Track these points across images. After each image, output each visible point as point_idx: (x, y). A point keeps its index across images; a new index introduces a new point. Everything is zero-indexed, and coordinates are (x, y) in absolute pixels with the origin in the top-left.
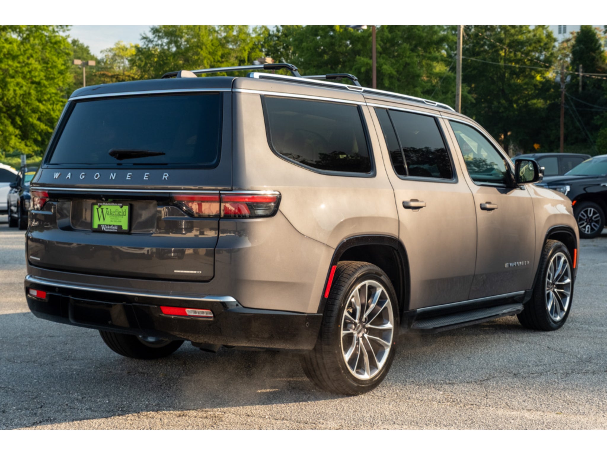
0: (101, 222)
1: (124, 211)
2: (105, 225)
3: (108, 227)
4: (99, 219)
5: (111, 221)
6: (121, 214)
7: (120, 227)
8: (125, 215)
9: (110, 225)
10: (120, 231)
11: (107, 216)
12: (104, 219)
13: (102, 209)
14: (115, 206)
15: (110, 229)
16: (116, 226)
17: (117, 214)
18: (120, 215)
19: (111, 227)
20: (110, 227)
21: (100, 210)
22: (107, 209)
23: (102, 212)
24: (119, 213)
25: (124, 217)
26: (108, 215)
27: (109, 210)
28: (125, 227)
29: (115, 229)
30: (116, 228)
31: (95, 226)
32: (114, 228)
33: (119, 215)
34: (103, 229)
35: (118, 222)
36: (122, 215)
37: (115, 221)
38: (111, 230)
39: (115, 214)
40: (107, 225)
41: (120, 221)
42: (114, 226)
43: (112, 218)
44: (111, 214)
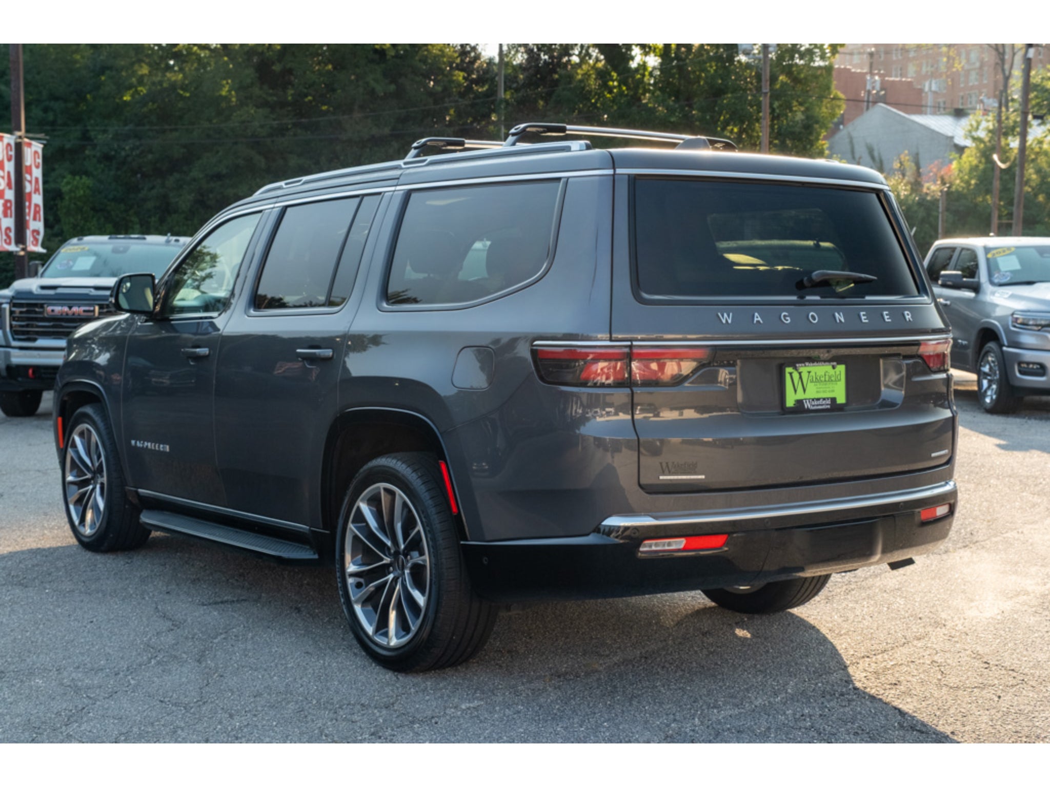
0: (800, 395)
1: (838, 373)
2: (809, 399)
3: (816, 403)
4: (795, 391)
5: (818, 392)
6: (833, 379)
7: (833, 400)
8: (840, 380)
9: (818, 399)
10: (835, 408)
11: (809, 384)
12: (804, 390)
13: (800, 373)
14: (822, 367)
15: (817, 405)
16: (828, 399)
17: (827, 379)
18: (832, 381)
19: (821, 402)
20: (818, 402)
21: (796, 376)
22: (809, 372)
23: (801, 378)
24: (830, 377)
25: (838, 383)
26: (812, 382)
27: (812, 374)
28: (841, 399)
29: (826, 405)
30: (829, 402)
31: (790, 402)
32: (824, 402)
33: (830, 380)
34: (806, 406)
35: (829, 391)
36: (836, 381)
37: (824, 392)
38: (820, 407)
39: (823, 379)
40: (813, 400)
41: (833, 391)
42: (824, 399)
43: (819, 386)
44: (817, 380)
